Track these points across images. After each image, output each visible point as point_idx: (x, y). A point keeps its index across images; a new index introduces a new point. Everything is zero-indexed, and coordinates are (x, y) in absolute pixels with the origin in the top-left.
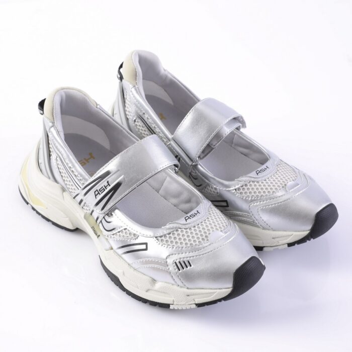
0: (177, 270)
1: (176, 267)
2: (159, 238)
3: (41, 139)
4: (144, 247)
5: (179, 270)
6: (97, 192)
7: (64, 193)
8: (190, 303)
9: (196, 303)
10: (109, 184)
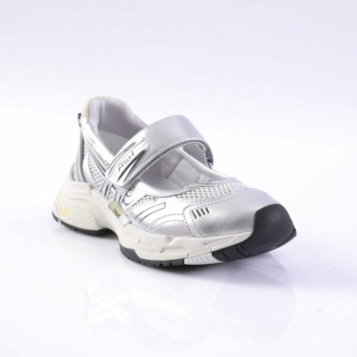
0: (194, 217)
1: (192, 215)
2: (179, 196)
3: (75, 163)
4: (162, 206)
5: (196, 218)
6: (121, 165)
7: (92, 190)
8: (206, 252)
9: (213, 250)
10: (133, 154)
